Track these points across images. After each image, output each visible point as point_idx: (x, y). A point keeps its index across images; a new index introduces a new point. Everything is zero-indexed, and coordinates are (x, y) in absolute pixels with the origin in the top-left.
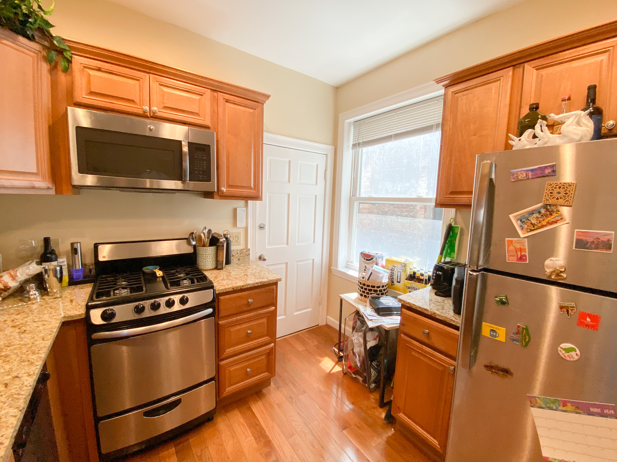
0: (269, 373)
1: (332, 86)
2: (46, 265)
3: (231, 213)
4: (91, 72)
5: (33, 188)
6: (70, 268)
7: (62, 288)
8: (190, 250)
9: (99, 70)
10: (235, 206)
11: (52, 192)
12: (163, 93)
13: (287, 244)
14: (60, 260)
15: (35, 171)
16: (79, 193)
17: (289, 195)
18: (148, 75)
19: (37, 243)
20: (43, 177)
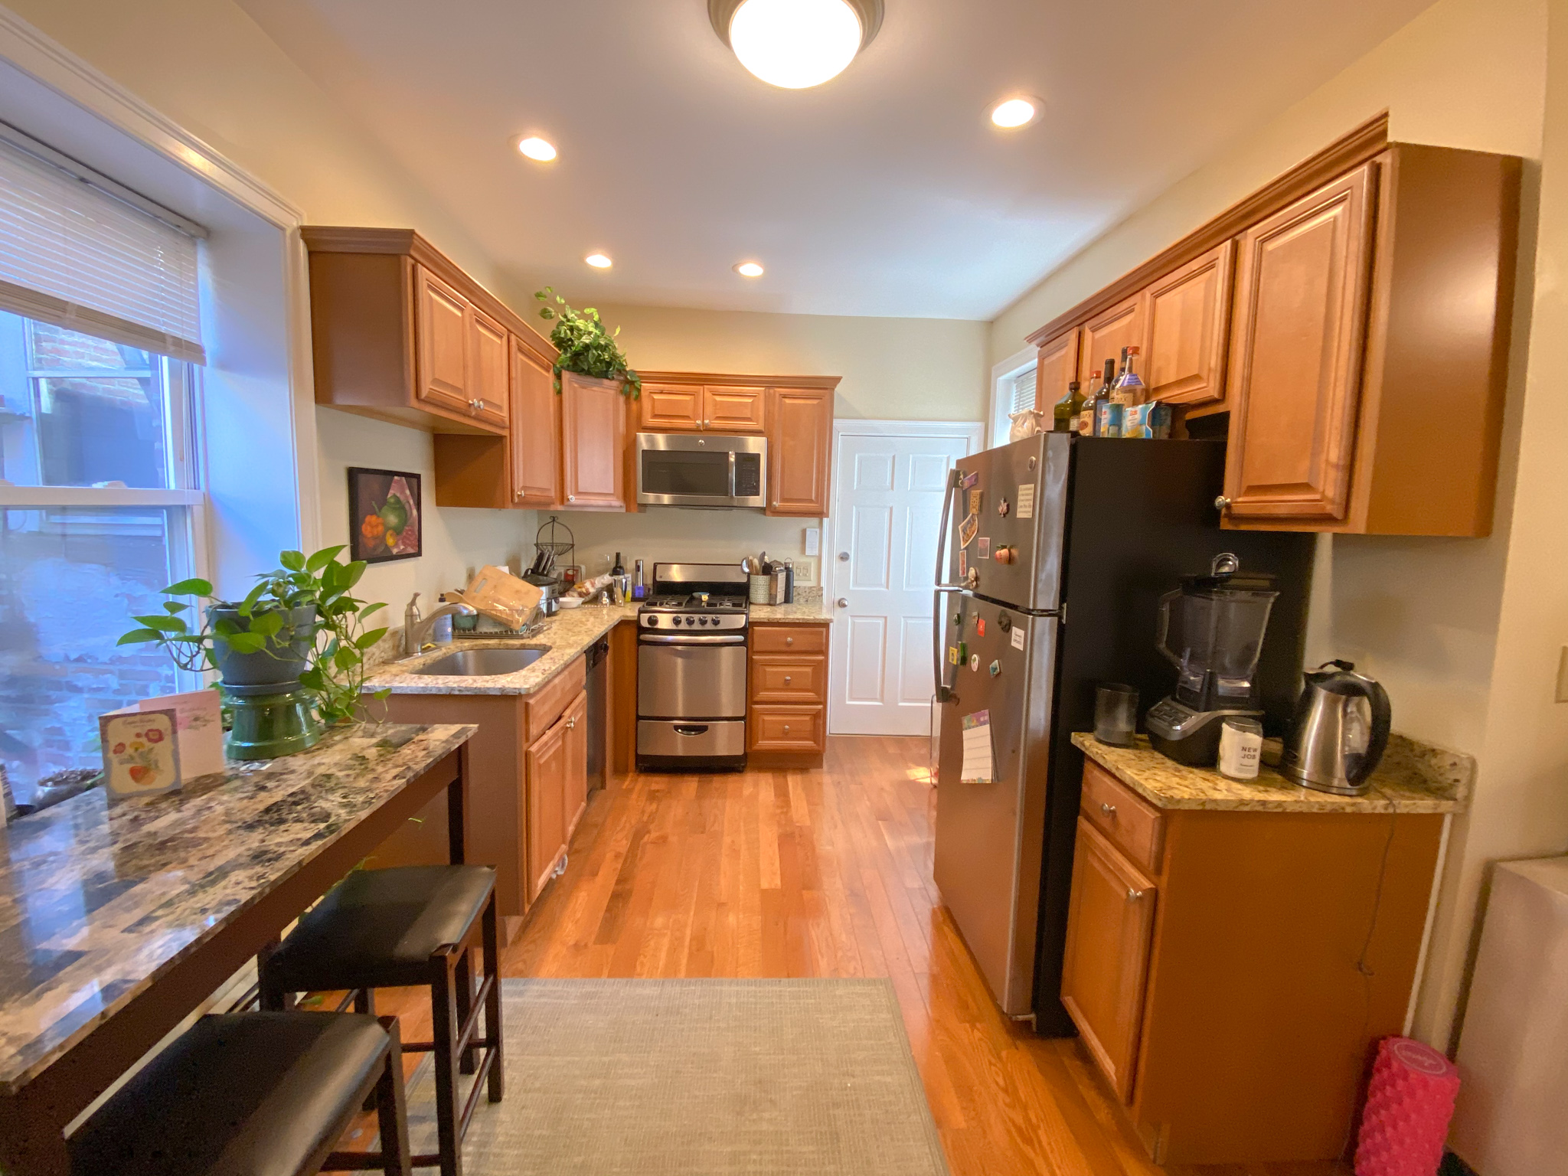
0: (815, 742)
1: (981, 322)
2: (616, 577)
3: (798, 536)
4: (656, 397)
5: (611, 506)
6: (633, 585)
7: (625, 602)
8: (744, 580)
9: (662, 393)
10: (804, 526)
11: (623, 510)
12: (716, 403)
13: (887, 587)
14: (626, 575)
15: (612, 492)
16: (645, 512)
17: (891, 509)
18: (701, 387)
19: (610, 558)
20: (618, 498)
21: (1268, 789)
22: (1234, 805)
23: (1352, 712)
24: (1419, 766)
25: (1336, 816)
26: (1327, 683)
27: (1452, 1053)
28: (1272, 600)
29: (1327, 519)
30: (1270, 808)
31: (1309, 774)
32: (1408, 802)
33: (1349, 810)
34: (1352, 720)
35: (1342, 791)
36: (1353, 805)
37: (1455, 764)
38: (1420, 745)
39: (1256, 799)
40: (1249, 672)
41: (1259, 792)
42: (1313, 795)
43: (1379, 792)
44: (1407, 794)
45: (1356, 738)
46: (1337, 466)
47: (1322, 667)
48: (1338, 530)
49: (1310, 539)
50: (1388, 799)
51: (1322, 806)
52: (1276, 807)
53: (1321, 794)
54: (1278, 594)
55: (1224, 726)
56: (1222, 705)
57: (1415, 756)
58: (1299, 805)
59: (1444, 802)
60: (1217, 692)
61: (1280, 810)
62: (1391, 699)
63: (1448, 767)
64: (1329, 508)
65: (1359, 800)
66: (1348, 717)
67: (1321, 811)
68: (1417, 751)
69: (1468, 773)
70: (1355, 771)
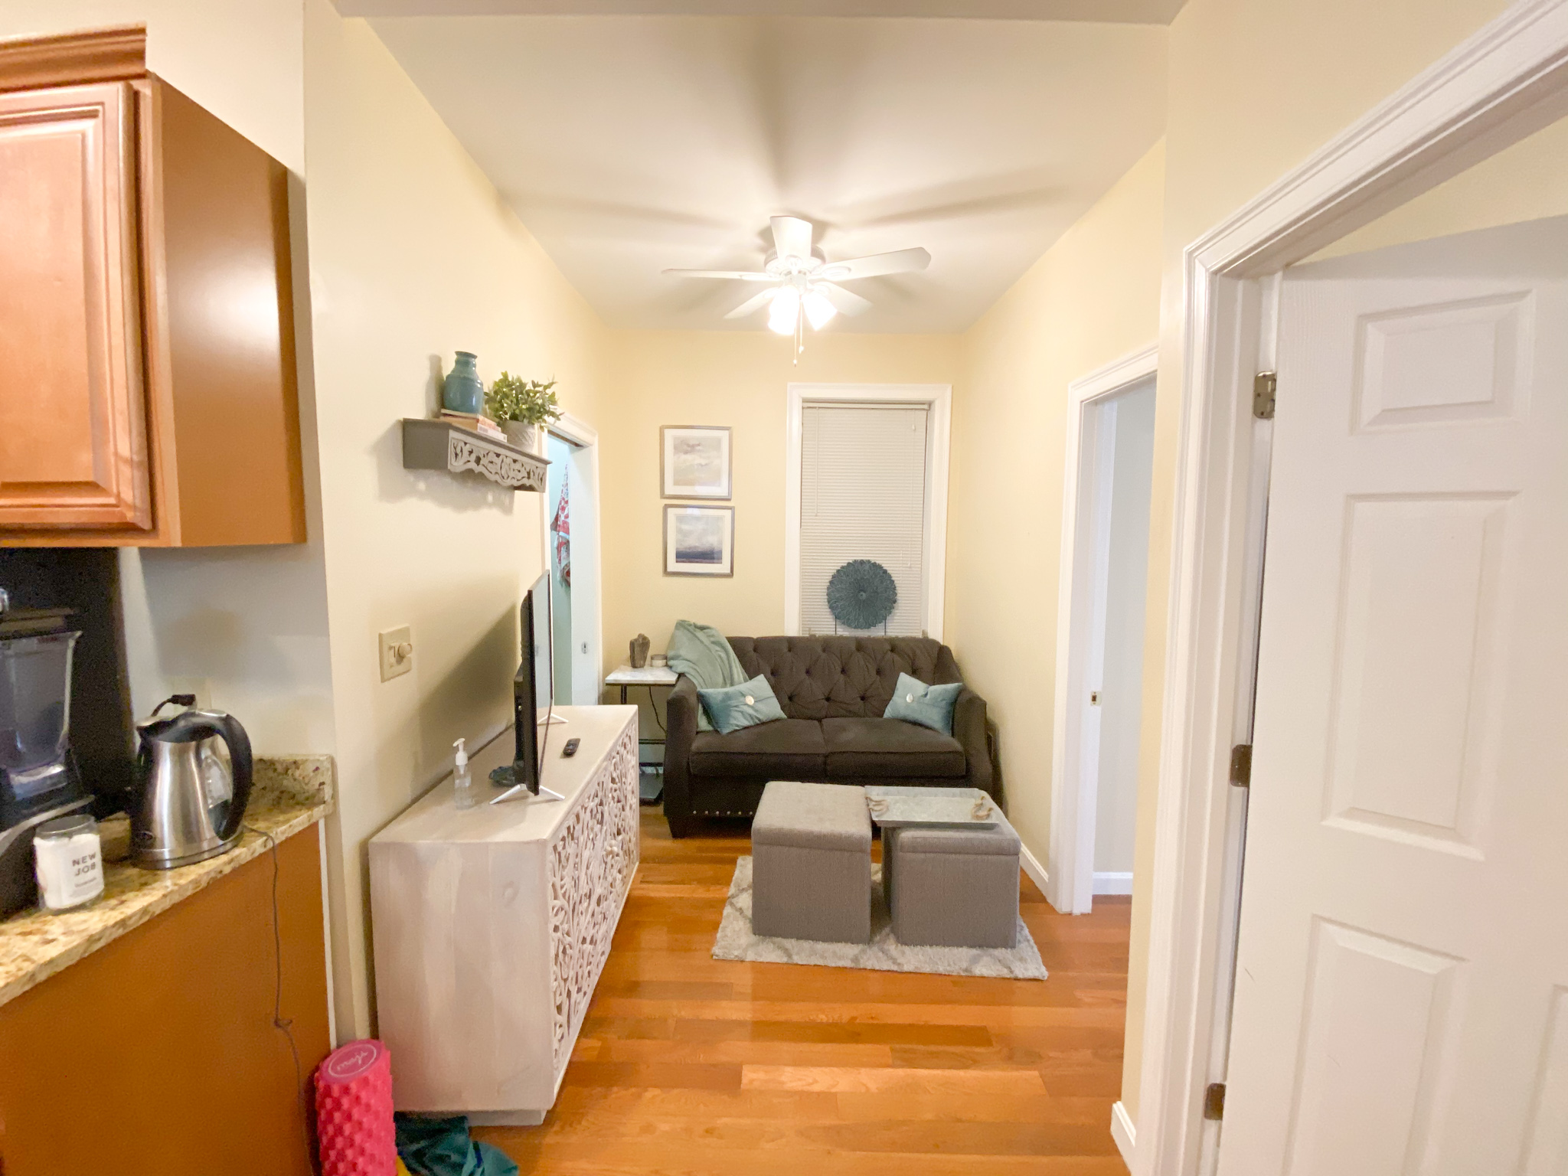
21: (124, 898)
22: (81, 951)
23: (206, 758)
24: (285, 782)
25: (218, 883)
26: (172, 732)
27: (375, 1034)
28: (72, 643)
29: (129, 529)
30: (133, 924)
31: (171, 852)
32: (284, 827)
33: (227, 870)
34: (209, 766)
35: (215, 852)
36: (231, 861)
37: (317, 769)
38: (282, 763)
39: (111, 922)
40: (60, 752)
41: (113, 909)
42: (181, 875)
43: (253, 830)
44: (281, 818)
45: (218, 784)
46: (130, 462)
47: (156, 712)
48: (146, 543)
49: (110, 555)
50: (265, 834)
51: (196, 882)
52: (141, 918)
53: (193, 867)
54: (78, 634)
55: (37, 842)
56: (25, 812)
57: (279, 774)
58: (168, 898)
59: (316, 810)
60: (14, 797)
61: (146, 918)
62: (244, 725)
63: (312, 774)
64: (130, 516)
65: (237, 852)
66: (204, 765)
67: (198, 889)
68: (280, 768)
69: (330, 773)
70: (224, 823)
